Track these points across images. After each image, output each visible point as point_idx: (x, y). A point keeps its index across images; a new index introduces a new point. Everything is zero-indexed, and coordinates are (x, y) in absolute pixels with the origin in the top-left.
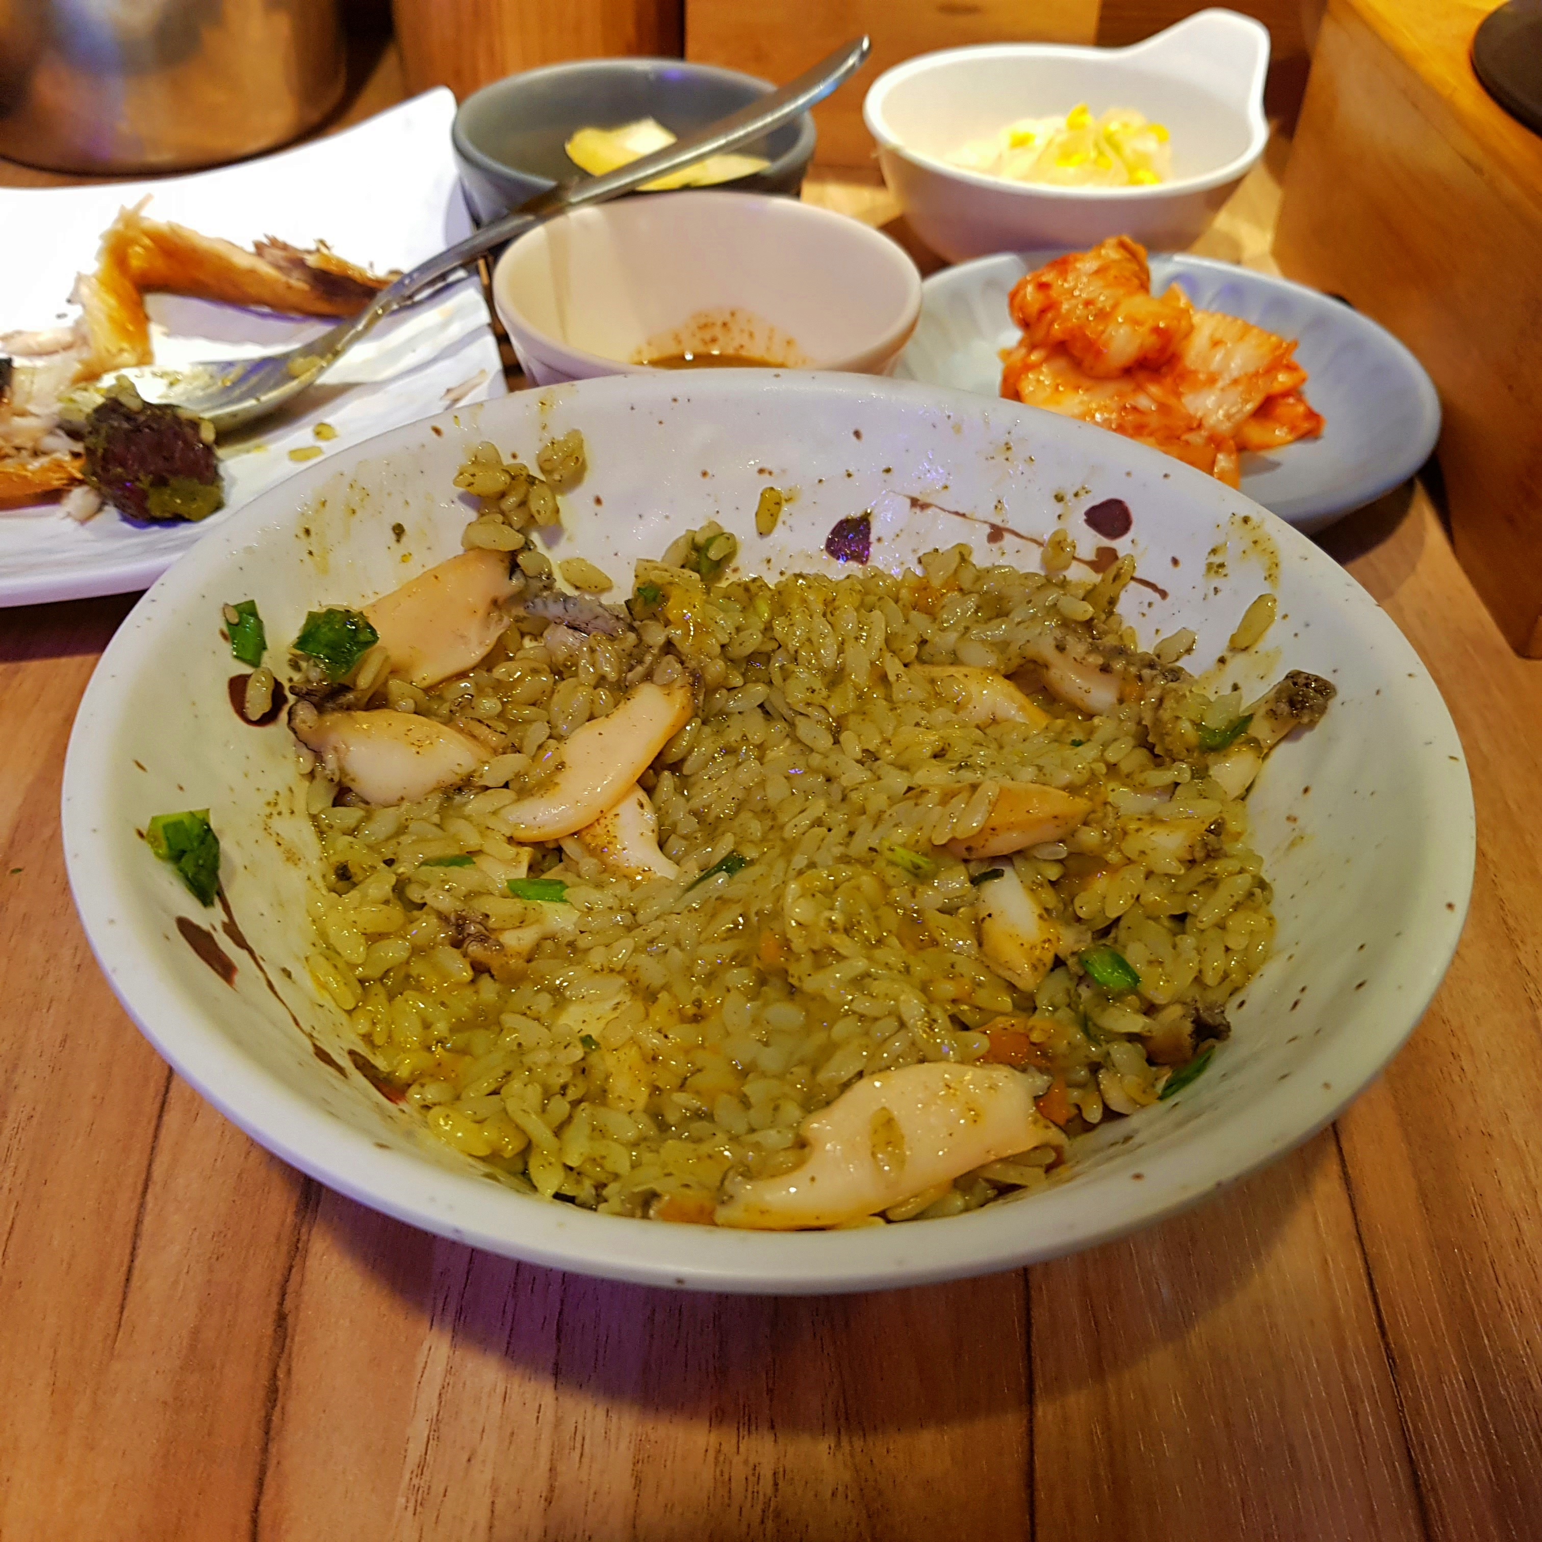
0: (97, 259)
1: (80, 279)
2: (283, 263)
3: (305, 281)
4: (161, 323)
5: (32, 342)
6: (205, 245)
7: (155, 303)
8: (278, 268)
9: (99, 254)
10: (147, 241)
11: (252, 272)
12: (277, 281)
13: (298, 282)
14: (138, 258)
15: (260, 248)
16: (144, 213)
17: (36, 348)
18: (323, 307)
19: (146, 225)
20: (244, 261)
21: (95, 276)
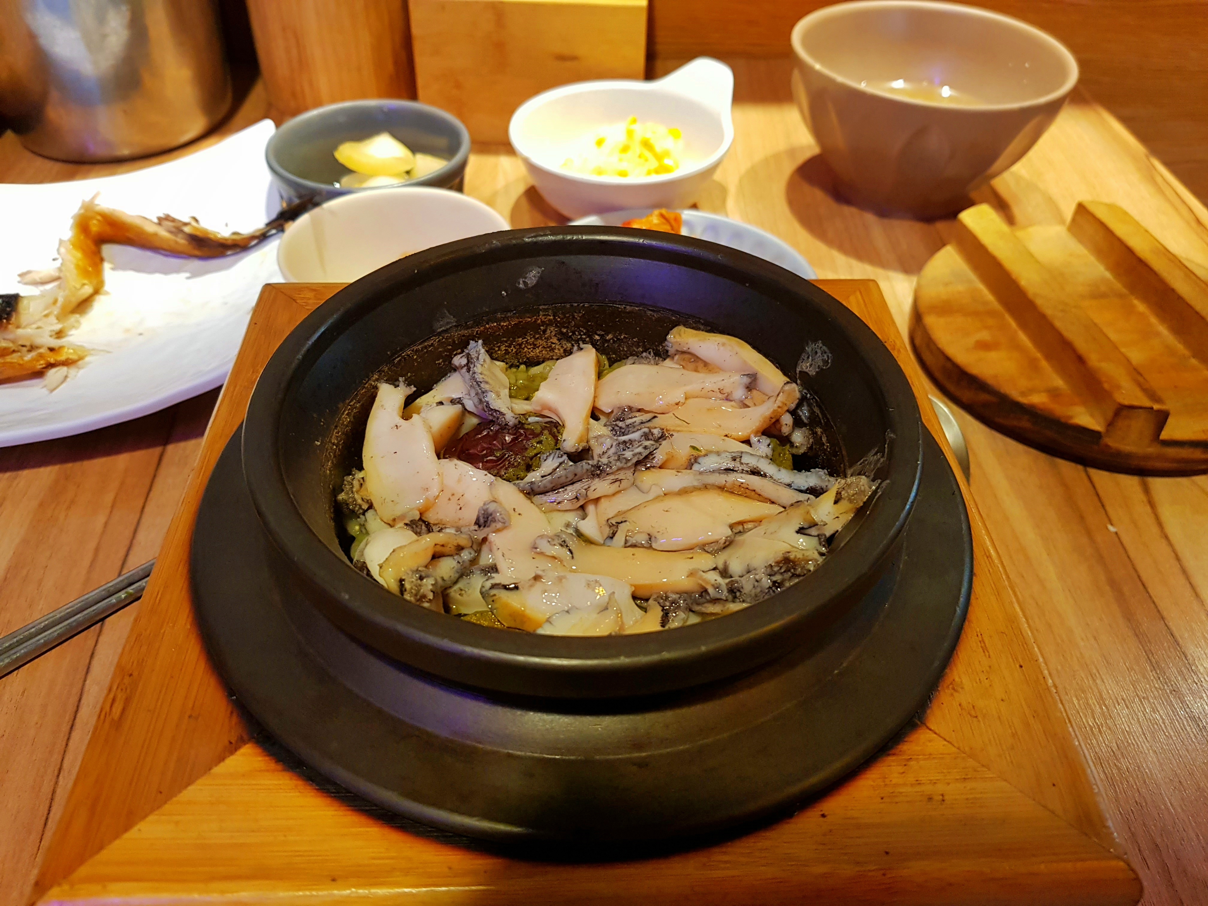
0: (70, 230)
1: (61, 242)
2: (174, 230)
3: (186, 239)
4: (110, 262)
5: (37, 277)
6: (129, 220)
7: (108, 250)
8: (171, 232)
9: (72, 227)
10: (99, 218)
11: (156, 235)
12: (169, 240)
13: (181, 241)
14: (95, 227)
15: (161, 221)
16: (97, 202)
17: (39, 280)
18: (197, 253)
19: (98, 208)
20: (151, 229)
21: (69, 240)
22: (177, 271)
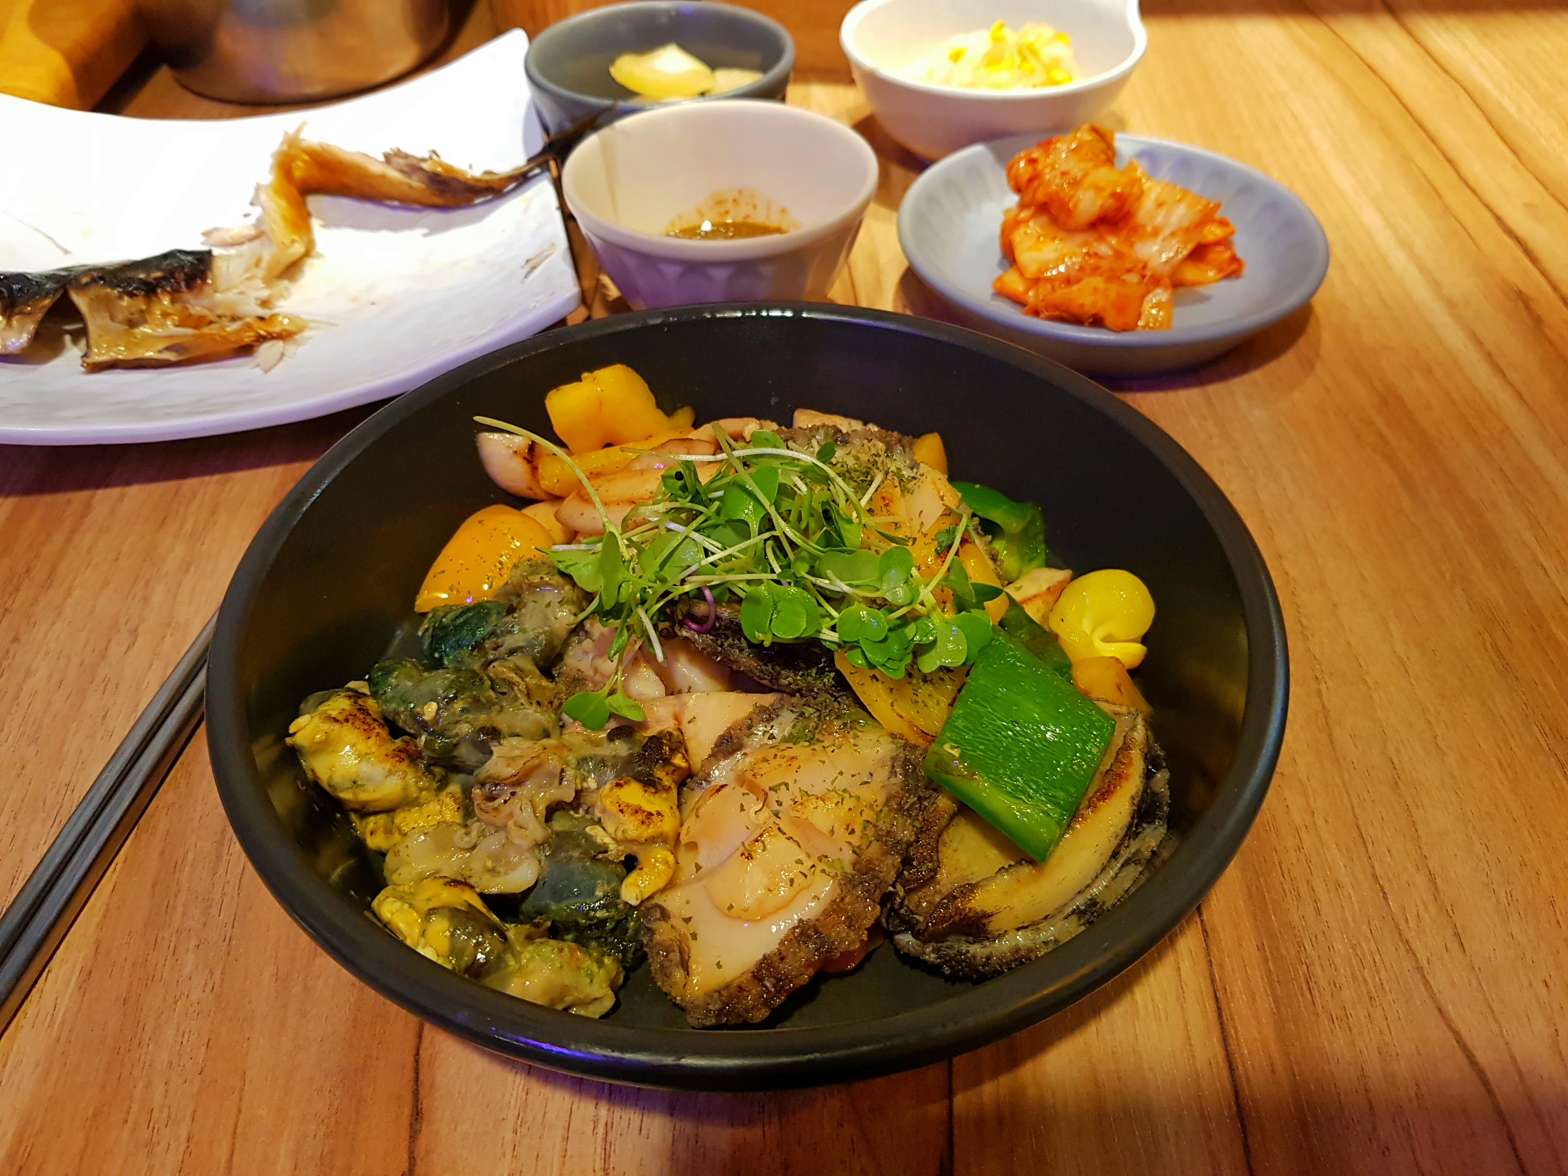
0: (270, 172)
1: (258, 188)
2: (406, 169)
3: (423, 182)
4: (320, 217)
5: (227, 237)
6: (347, 158)
7: (314, 202)
8: (402, 172)
9: (271, 168)
10: (306, 157)
11: (383, 177)
12: (401, 183)
13: (416, 183)
14: (299, 170)
15: (388, 159)
16: (303, 135)
17: (229, 240)
18: (437, 200)
19: (304, 144)
20: (377, 168)
21: (270, 185)
22: (411, 226)
